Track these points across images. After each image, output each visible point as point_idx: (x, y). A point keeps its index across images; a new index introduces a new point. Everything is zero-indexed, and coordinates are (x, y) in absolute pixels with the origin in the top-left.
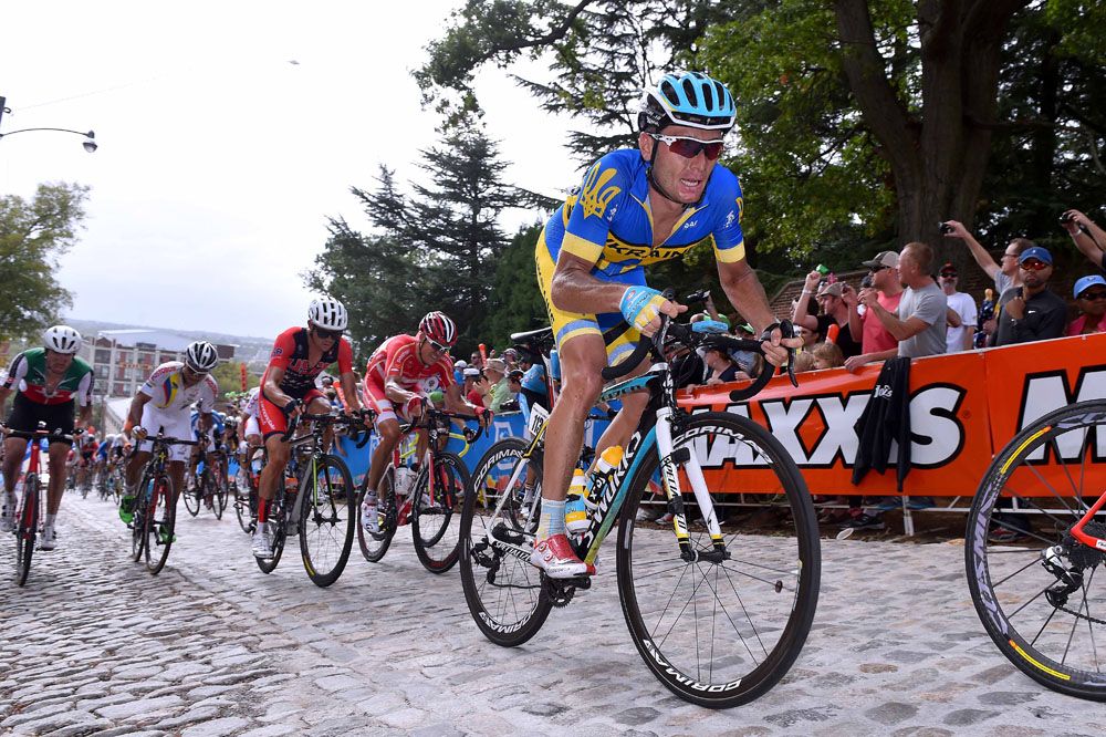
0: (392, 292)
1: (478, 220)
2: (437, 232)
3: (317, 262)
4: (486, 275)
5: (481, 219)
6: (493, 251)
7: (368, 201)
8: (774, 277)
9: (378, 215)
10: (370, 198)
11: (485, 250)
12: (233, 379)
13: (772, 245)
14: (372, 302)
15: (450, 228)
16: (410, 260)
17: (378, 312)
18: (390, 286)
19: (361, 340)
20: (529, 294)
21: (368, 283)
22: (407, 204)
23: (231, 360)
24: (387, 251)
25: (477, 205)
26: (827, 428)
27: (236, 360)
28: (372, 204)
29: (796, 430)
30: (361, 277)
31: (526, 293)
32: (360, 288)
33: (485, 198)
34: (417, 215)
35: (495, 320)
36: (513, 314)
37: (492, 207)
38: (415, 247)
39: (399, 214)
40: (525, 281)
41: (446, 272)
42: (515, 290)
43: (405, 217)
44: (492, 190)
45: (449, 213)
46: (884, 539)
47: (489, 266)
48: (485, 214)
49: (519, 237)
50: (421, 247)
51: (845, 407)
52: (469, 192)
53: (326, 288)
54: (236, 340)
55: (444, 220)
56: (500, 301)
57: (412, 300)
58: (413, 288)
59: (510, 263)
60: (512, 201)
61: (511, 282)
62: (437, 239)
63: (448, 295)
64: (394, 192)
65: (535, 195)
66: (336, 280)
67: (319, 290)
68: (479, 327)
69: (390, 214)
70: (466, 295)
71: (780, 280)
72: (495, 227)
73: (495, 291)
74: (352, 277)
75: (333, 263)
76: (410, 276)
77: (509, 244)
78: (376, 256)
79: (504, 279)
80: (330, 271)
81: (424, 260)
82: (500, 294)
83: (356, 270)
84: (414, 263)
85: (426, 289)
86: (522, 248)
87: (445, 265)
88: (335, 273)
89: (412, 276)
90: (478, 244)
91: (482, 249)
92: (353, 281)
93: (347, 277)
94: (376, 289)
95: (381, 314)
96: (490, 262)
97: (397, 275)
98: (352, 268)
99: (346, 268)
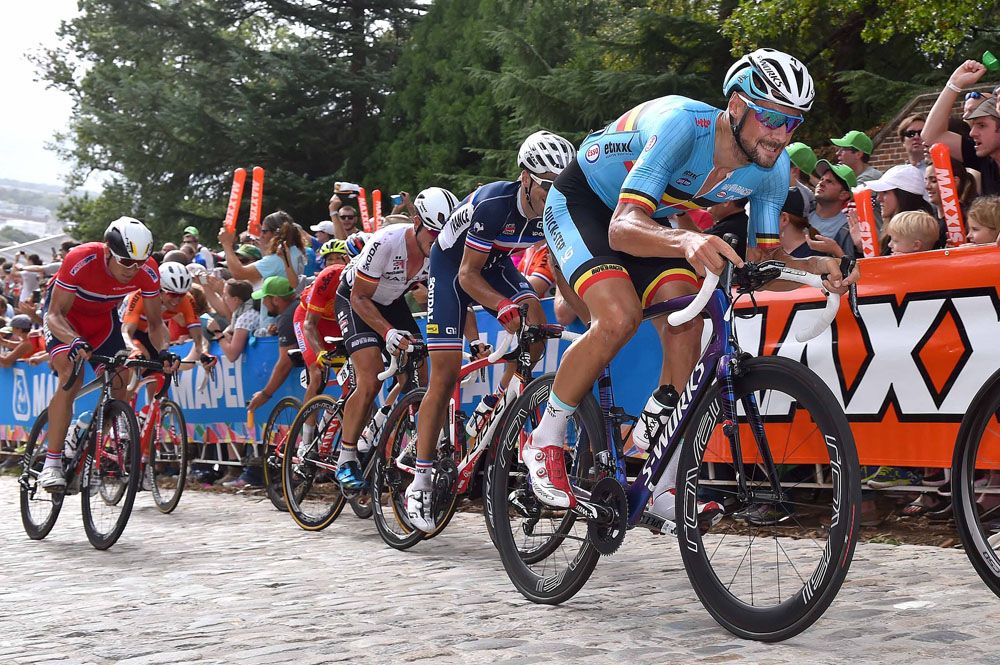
0: (203, 96)
3: (62, 33)
4: (380, 68)
6: (395, 26)
8: (893, 85)
11: (379, 23)
13: (890, 30)
14: (165, 111)
16: (239, 38)
17: (176, 130)
18: (201, 84)
19: (142, 180)
20: (457, 103)
21: (159, 76)
24: (197, 17)
26: (968, 351)
29: (916, 354)
30: (146, 65)
31: (451, 102)
32: (141, 84)
35: (394, 150)
36: (427, 141)
38: (247, 14)
40: (450, 81)
41: (305, 60)
42: (432, 97)
47: (385, 53)
49: (441, 2)
50: (259, 13)
53: (78, 83)
56: (403, 115)
57: (240, 109)
58: (243, 87)
59: (423, 49)
61: (425, 83)
63: (308, 102)
66: (98, 69)
67: (64, 86)
68: (366, 162)
70: (342, 103)
71: (903, 91)
73: (396, 98)
74: (128, 63)
75: (92, 37)
76: (239, 66)
77: (423, 13)
78: (175, 27)
79: (411, 76)
80: (85, 52)
81: (266, 37)
82: (405, 104)
83: (136, 52)
84: (248, 42)
85: (269, 90)
86: (446, 23)
87: (305, 49)
88: (95, 56)
89: (242, 65)
90: (367, 11)
91: (372, 21)
92: (130, 70)
93: (118, 63)
94: (173, 87)
95: (181, 133)
96: (387, 45)
97: (214, 63)
98: (129, 48)
99: (116, 47)
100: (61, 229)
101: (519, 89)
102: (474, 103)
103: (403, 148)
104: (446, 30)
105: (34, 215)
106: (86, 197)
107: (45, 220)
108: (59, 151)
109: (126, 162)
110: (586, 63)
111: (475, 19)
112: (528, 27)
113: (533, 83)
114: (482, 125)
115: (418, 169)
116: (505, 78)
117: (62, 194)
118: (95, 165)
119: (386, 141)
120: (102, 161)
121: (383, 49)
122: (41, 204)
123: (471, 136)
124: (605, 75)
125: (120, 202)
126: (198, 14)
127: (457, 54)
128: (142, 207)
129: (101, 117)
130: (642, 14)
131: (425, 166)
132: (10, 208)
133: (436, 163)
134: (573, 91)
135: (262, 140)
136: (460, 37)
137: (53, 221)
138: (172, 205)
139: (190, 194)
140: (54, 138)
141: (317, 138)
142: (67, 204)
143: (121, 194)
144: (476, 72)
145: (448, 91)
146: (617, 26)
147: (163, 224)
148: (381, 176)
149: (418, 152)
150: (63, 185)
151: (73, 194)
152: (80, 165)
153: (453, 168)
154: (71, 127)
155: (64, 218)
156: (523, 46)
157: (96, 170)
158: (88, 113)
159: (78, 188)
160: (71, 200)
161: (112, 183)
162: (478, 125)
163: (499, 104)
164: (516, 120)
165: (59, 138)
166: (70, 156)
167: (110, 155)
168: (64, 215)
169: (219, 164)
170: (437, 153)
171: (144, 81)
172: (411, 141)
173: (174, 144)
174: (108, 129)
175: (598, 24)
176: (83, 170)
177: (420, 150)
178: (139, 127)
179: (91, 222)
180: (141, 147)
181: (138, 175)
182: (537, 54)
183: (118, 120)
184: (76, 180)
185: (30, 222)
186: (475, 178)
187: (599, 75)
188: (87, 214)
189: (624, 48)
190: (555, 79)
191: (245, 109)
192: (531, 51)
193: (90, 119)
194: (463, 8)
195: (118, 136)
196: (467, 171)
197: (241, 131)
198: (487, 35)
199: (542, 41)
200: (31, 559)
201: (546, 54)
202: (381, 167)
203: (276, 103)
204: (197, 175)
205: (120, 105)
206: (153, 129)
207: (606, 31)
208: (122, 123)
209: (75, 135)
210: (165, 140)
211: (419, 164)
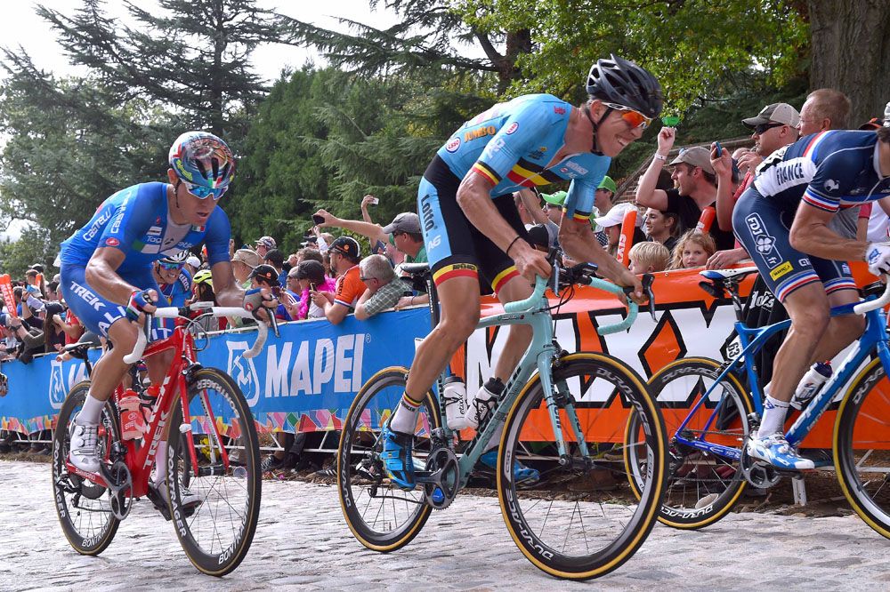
0: (97, 160)
1: (223, 60)
2: (163, 74)
4: (234, 137)
5: (227, 58)
6: (245, 104)
7: (61, 26)
9: (76, 48)
10: (65, 23)
11: (233, 102)
14: (68, 172)
15: (182, 70)
16: (124, 116)
17: (77, 187)
18: (96, 151)
19: (51, 226)
20: (294, 164)
21: (63, 145)
22: (120, 33)
24: (92, 99)
25: (222, 36)
26: (683, 350)
28: (68, 31)
29: (641, 354)
30: (53, 137)
31: (288, 164)
32: (49, 151)
33: (232, 28)
34: (133, 49)
35: (245, 201)
36: (271, 194)
37: (242, 41)
38: (130, 97)
39: (108, 47)
40: (288, 147)
41: (176, 132)
42: (274, 160)
43: (117, 52)
44: (243, 16)
45: (181, 48)
46: (762, 509)
47: (238, 126)
48: (233, 51)
49: (280, 86)
50: (139, 96)
51: (708, 321)
52: (211, 19)
55: (174, 59)
57: (126, 171)
58: (128, 154)
59: (267, 122)
60: (271, 34)
61: (269, 149)
62: (164, 85)
64: (100, 14)
65: (303, 26)
66: (16, 141)
69: (94, 48)
72: (247, 70)
73: (247, 161)
74: (39, 136)
75: (10, 115)
76: (124, 137)
77: (267, 94)
78: (75, 107)
79: (258, 144)
80: (6, 127)
81: (145, 114)
82: (253, 166)
83: (44, 127)
84: (132, 118)
85: (148, 155)
86: (284, 101)
87: (175, 123)
88: (13, 130)
89: (127, 136)
90: (223, 93)
91: (228, 101)
92: (41, 142)
93: (31, 135)
94: (74, 154)
95: (80, 190)
96: (238, 120)
97: (105, 135)
98: (39, 123)
99: (30, 123)
101: (341, 153)
102: (306, 164)
103: (252, 200)
104: (285, 107)
106: (8, 241)
109: (39, 212)
110: (394, 132)
111: (307, 98)
112: (349, 104)
113: (352, 147)
114: (313, 181)
115: (263, 216)
116: (331, 144)
118: (15, 215)
119: (239, 195)
120: (20, 212)
121: (237, 122)
123: (305, 189)
124: (408, 140)
125: (34, 244)
126: (92, 96)
127: (293, 127)
129: (18, 177)
130: (437, 92)
131: (269, 214)
133: (278, 211)
134: (383, 154)
136: (296, 112)
143: (35, 237)
144: (308, 140)
145: (288, 155)
146: (419, 102)
149: (263, 203)
152: (3, 215)
153: (291, 215)
156: (344, 118)
157: (15, 220)
158: (8, 174)
161: (28, 230)
162: (310, 181)
163: (326, 165)
164: (340, 177)
167: (26, 207)
170: (278, 203)
171: (52, 149)
172: (258, 195)
173: (75, 198)
174: (24, 187)
175: (404, 101)
176: (5, 219)
177: (265, 201)
178: (48, 185)
180: (49, 201)
181: (48, 222)
182: (355, 125)
183: (32, 180)
186: (307, 222)
187: (404, 141)
188: (9, 253)
189: (424, 119)
190: (369, 144)
191: (130, 170)
192: (351, 123)
193: (10, 180)
194: (298, 90)
195: (32, 193)
196: (302, 217)
198: (316, 111)
199: (360, 114)
201: (362, 125)
203: (154, 166)
205: (32, 167)
206: (59, 187)
207: (409, 107)
208: (35, 182)
210: (68, 195)
211: (264, 212)
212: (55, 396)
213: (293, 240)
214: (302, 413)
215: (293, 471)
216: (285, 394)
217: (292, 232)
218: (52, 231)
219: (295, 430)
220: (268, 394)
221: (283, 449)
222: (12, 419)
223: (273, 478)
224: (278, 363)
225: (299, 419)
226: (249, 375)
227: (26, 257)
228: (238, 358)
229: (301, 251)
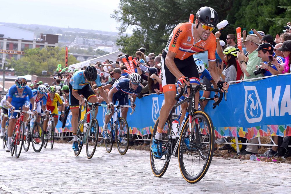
12: (58, 59)
17: (160, 6)
19: (148, 28)
23: (56, 45)
27: (61, 46)
35: (248, 9)
36: (262, 4)
54: (60, 31)
68: (237, 15)
95: (161, 8)
100: (118, 50)
103: (252, 8)
105: (108, 44)
106: (127, 36)
107: (112, 46)
108: (116, 18)
109: (142, 21)
115: (258, 17)
117: (118, 35)
118: (130, 23)
119: (244, 6)
120: (132, 21)
122: (110, 40)
123: (281, 1)
125: (139, 37)
128: (148, 39)
129: (131, 3)
131: (261, 16)
132: (99, 42)
133: (266, 14)
135: (194, 8)
137: (115, 46)
138: (160, 38)
139: (166, 33)
140: (114, 13)
141: (216, 6)
142: (120, 39)
143: (140, 34)
147: (156, 45)
148: (243, 21)
149: (258, 10)
150: (118, 31)
151: (121, 35)
152: (124, 23)
153: (273, 16)
154: (120, 8)
155: (119, 45)
157: (130, 25)
158: (126, 2)
159: (124, 33)
160: (121, 37)
161: (136, 30)
165: (116, 13)
166: (120, 20)
167: (135, 18)
168: (119, 43)
169: (177, 20)
170: (266, 10)
172: (255, 5)
173: (159, 12)
174: (134, 8)
176: (125, 25)
177: (259, 9)
178: (146, 6)
179: (129, 46)
180: (146, 14)
181: (146, 26)
183: (137, 4)
184: (123, 29)
185: (107, 47)
186: (283, 19)
188: (127, 43)
193: (127, 4)
195: (138, 11)
196: (280, 17)
197: (185, 5)
200: (111, 178)
202: (242, 17)
204: (168, 25)
206: (151, 7)
208: (139, 5)
209: (122, 11)
210: (156, 11)
211: (258, 15)
212: (155, 116)
213: (275, 30)
214: (287, 125)
215: (283, 157)
216: (277, 115)
217: (274, 25)
218: (148, 31)
219: (283, 135)
220: (268, 115)
221: (277, 145)
222: (134, 128)
223: (272, 161)
224: (273, 97)
225: (286, 129)
226: (257, 105)
227: (136, 44)
228: (250, 95)
229: (282, 35)
